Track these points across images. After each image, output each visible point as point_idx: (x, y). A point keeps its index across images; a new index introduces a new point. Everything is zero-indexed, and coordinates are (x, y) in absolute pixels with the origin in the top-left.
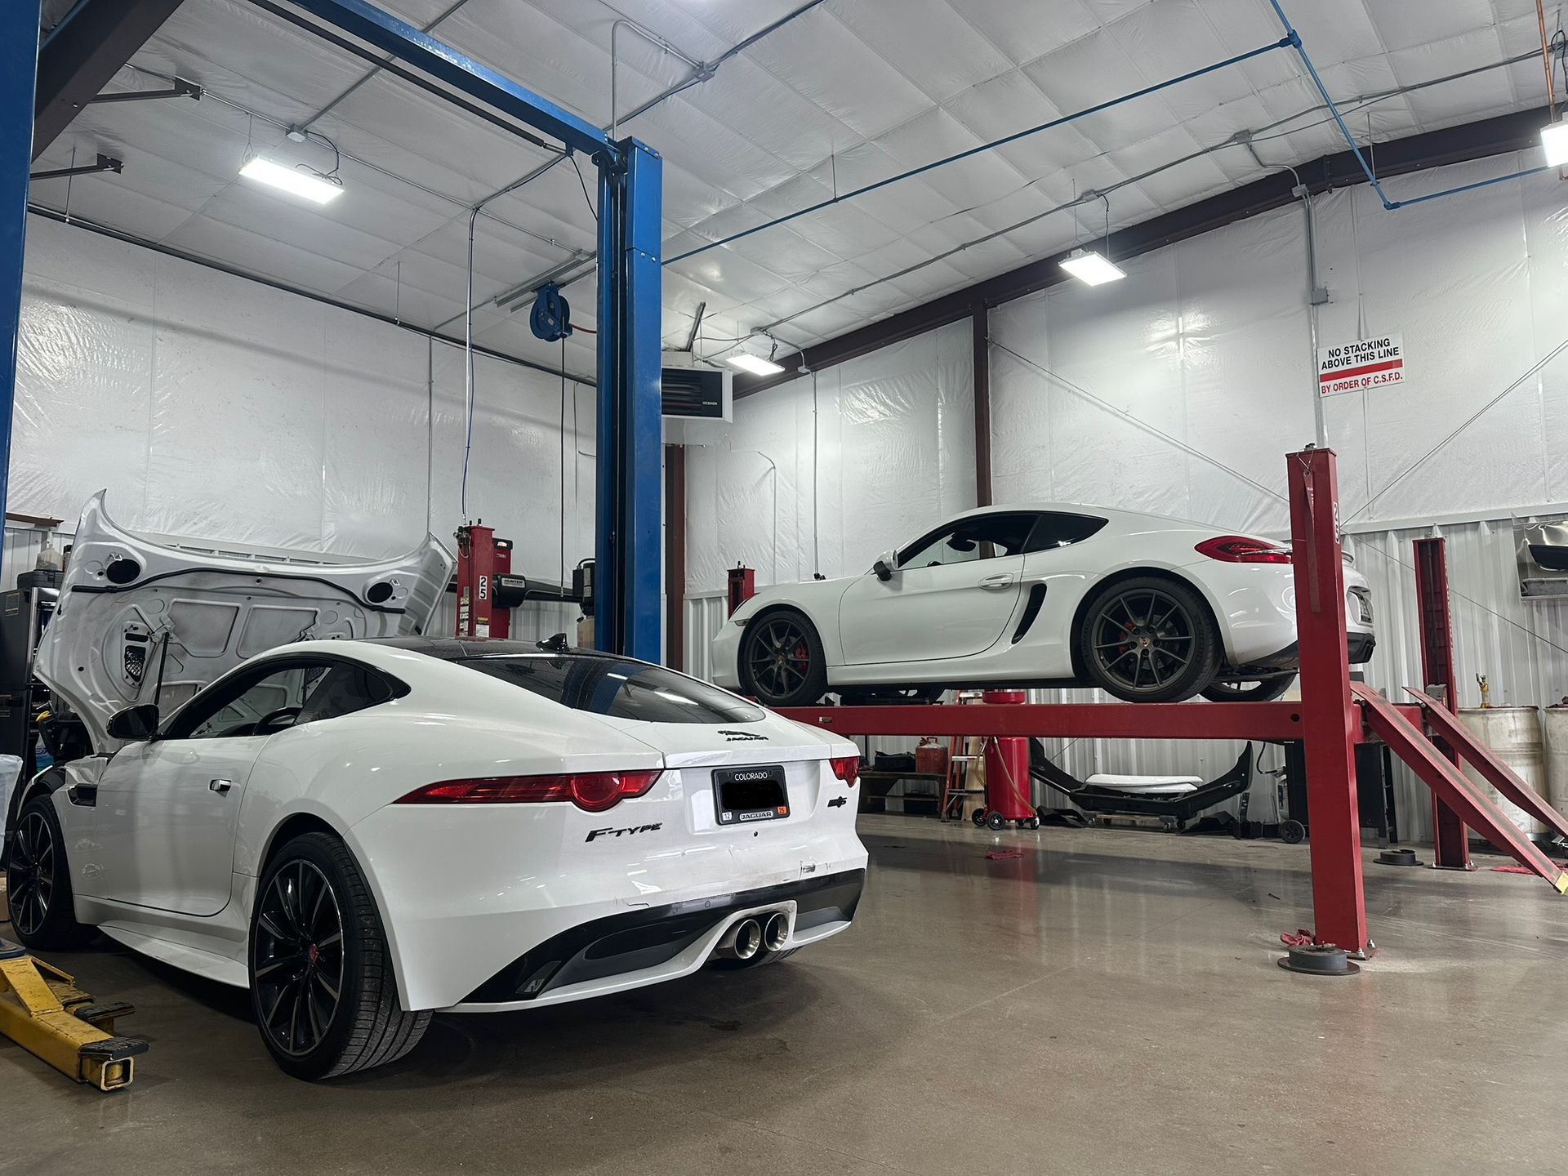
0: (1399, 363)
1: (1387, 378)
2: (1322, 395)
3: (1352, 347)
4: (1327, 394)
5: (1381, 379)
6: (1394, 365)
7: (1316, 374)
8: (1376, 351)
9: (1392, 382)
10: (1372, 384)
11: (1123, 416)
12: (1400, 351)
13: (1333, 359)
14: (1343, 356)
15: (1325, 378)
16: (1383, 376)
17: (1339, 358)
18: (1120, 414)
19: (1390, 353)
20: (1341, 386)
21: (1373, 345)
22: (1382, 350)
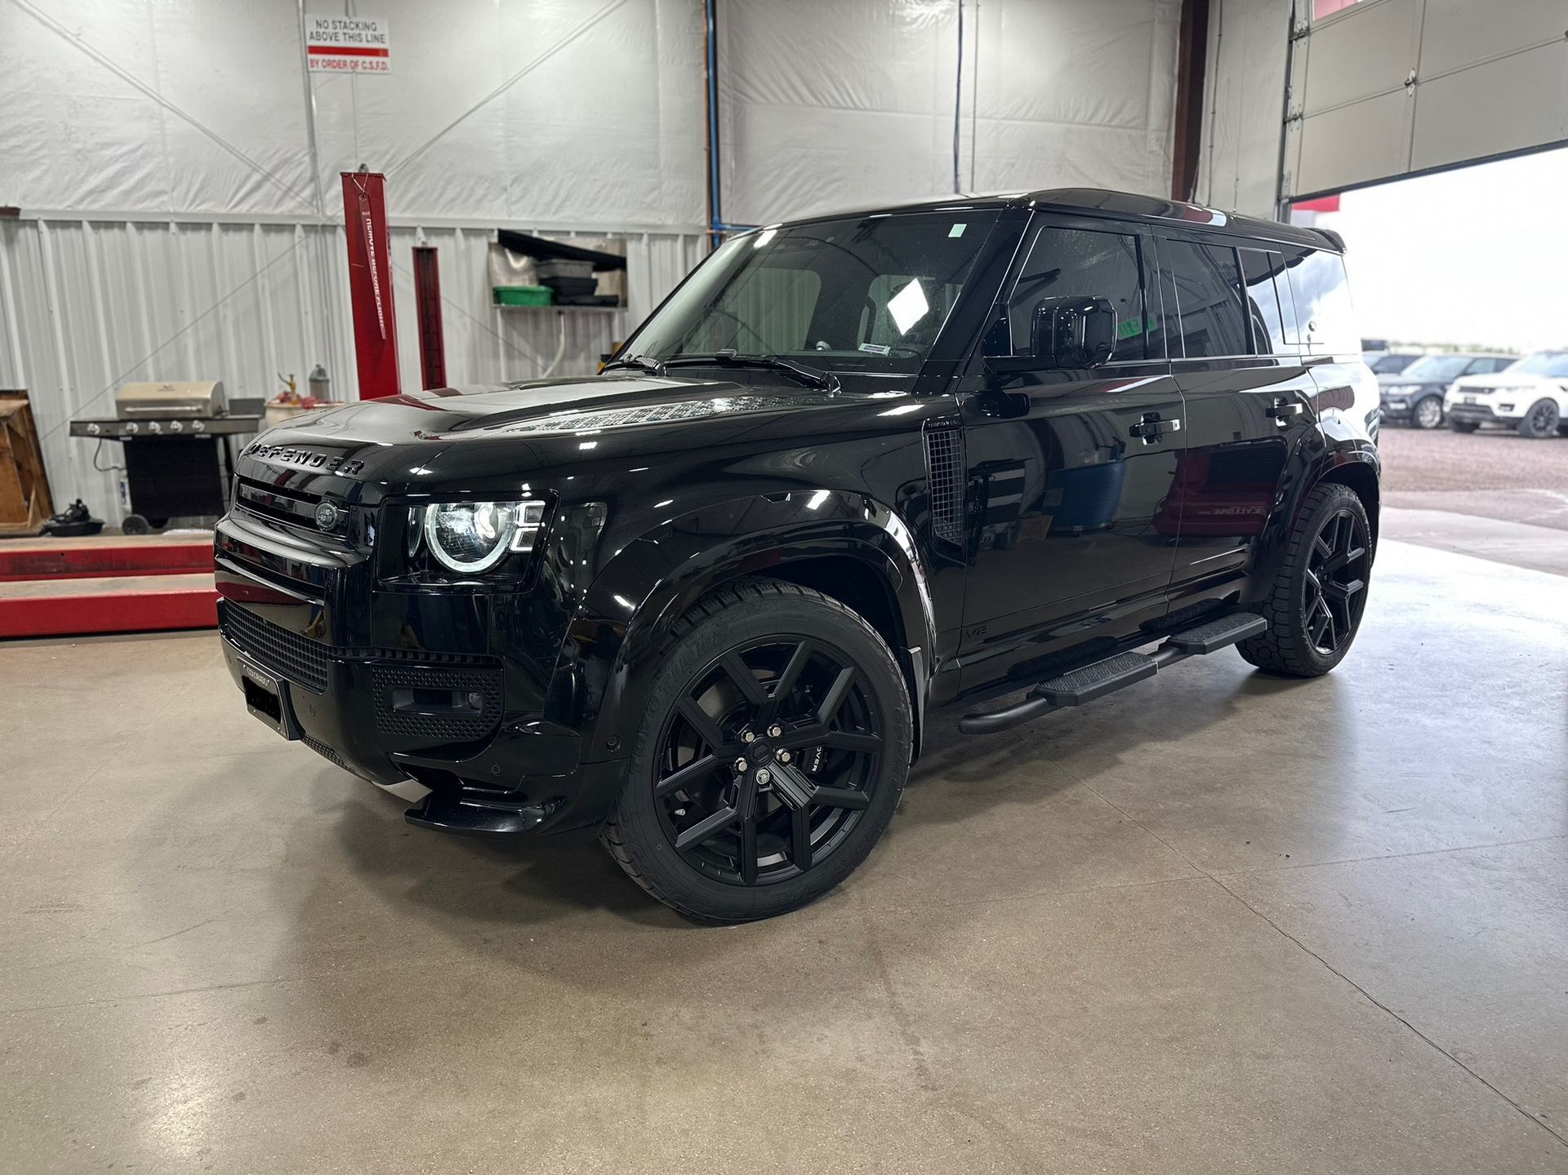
0: (385, 53)
1: (375, 65)
2: (310, 69)
3: (340, 22)
4: (315, 69)
5: (368, 65)
6: (381, 53)
7: (303, 45)
8: (363, 33)
9: (379, 71)
10: (360, 69)
11: (74, 39)
12: (387, 38)
13: (321, 30)
14: (330, 30)
15: (314, 50)
16: (371, 63)
17: (327, 31)
18: (69, 36)
19: (376, 38)
20: (329, 63)
21: (360, 25)
22: (370, 32)
